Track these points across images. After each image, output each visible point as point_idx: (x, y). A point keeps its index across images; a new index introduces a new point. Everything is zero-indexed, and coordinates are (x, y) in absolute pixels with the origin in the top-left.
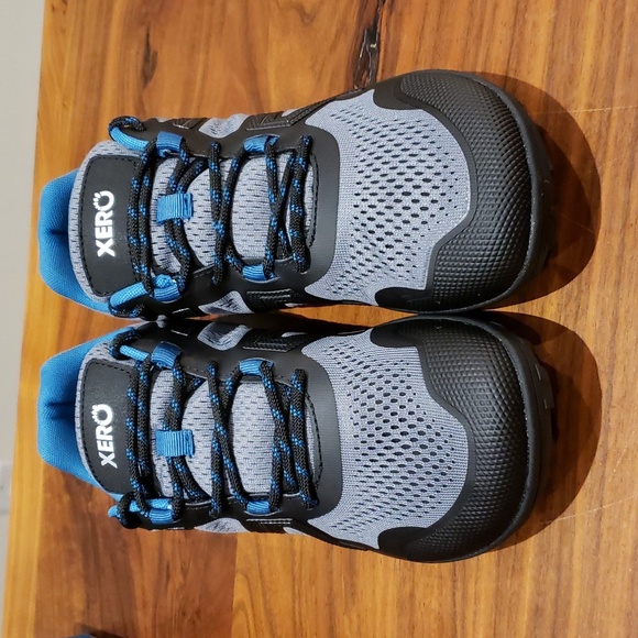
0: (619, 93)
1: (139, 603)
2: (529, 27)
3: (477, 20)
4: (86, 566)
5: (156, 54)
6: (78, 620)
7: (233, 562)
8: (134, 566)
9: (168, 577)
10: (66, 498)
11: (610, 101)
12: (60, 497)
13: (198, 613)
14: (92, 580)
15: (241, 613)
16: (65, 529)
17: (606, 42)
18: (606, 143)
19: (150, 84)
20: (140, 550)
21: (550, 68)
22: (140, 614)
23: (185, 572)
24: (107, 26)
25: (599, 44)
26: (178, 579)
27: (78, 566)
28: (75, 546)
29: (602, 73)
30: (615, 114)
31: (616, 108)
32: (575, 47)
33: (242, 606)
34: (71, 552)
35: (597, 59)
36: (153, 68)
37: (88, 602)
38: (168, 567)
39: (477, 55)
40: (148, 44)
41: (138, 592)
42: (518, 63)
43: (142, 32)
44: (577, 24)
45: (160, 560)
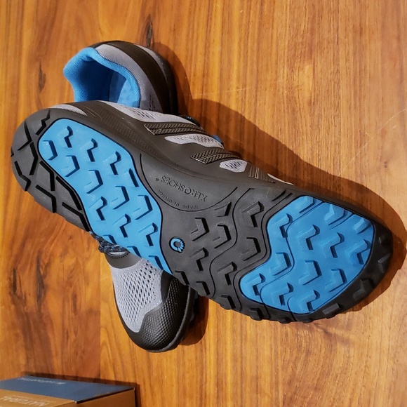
0: (248, 81)
1: (54, 353)
2: (211, 54)
3: (190, 52)
4: (25, 340)
5: (45, 75)
6: (23, 370)
7: (99, 322)
8: (50, 335)
9: (68, 337)
10: (13, 307)
11: (245, 85)
12: (9, 307)
13: (83, 352)
14: (29, 347)
15: (105, 347)
16: (13, 324)
17: (242, 59)
18: (245, 104)
19: (43, 90)
20: (52, 326)
21: (221, 73)
22: (55, 360)
23: (76, 333)
24: (19, 63)
25: (239, 60)
26: (72, 337)
27: (21, 341)
28: (19, 331)
29: (241, 74)
30: (247, 91)
31: (248, 88)
32: (230, 63)
33: (104, 344)
34: (17, 335)
35: (239, 67)
36: (44, 82)
37: (28, 359)
38: (67, 331)
39: (191, 68)
40: (41, 71)
41: (53, 348)
42: (208, 71)
43: (37, 65)
44: (230, 52)
45: (63, 329)
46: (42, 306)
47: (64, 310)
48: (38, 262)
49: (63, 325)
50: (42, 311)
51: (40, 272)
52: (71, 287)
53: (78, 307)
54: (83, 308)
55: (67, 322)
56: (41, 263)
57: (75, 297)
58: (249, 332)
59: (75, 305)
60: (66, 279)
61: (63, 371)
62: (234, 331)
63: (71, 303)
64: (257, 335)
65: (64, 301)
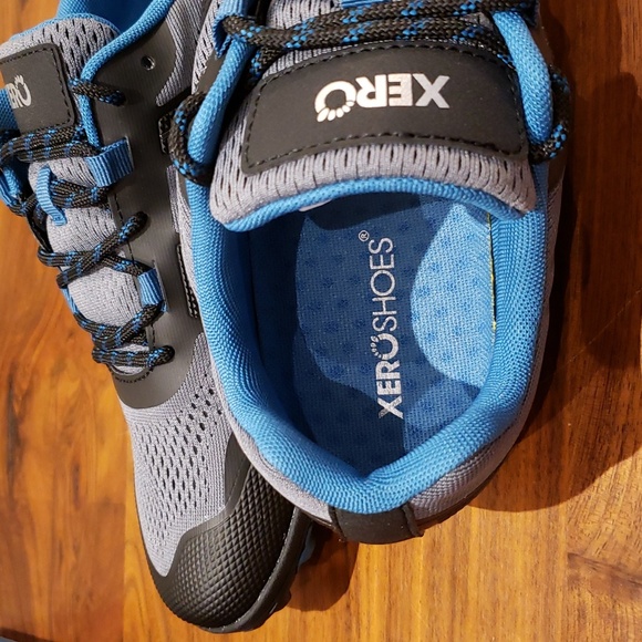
1: (35, 590)
7: (123, 533)
8: (29, 549)
9: (61, 557)
13: (91, 595)
15: (132, 590)
20: (33, 529)
22: (36, 604)
23: (76, 550)
26: (70, 558)
33: (132, 581)
38: (61, 545)
41: (33, 580)
45: (53, 539)
46: (16, 485)
47: (54, 495)
48: (10, 385)
49: (53, 528)
50: (16, 496)
51: (13, 410)
52: (70, 444)
53: (82, 492)
54: (92, 496)
55: (60, 524)
56: (16, 391)
57: (76, 469)
58: (473, 594)
59: (76, 488)
60: (60, 426)
61: (51, 633)
62: (432, 587)
63: (69, 479)
64: (495, 604)
65: (55, 477)
